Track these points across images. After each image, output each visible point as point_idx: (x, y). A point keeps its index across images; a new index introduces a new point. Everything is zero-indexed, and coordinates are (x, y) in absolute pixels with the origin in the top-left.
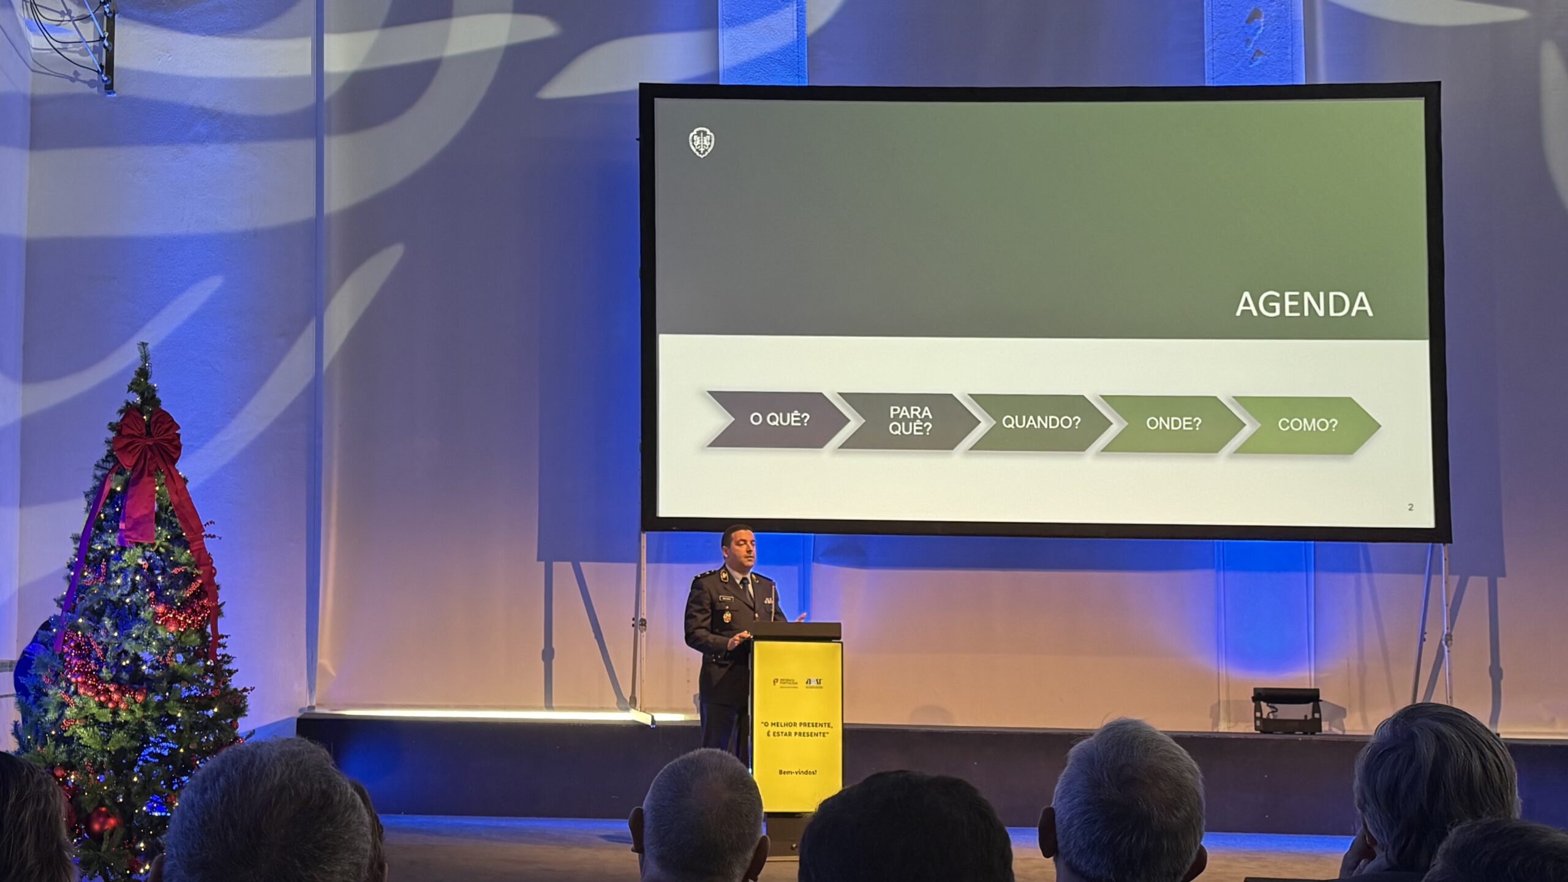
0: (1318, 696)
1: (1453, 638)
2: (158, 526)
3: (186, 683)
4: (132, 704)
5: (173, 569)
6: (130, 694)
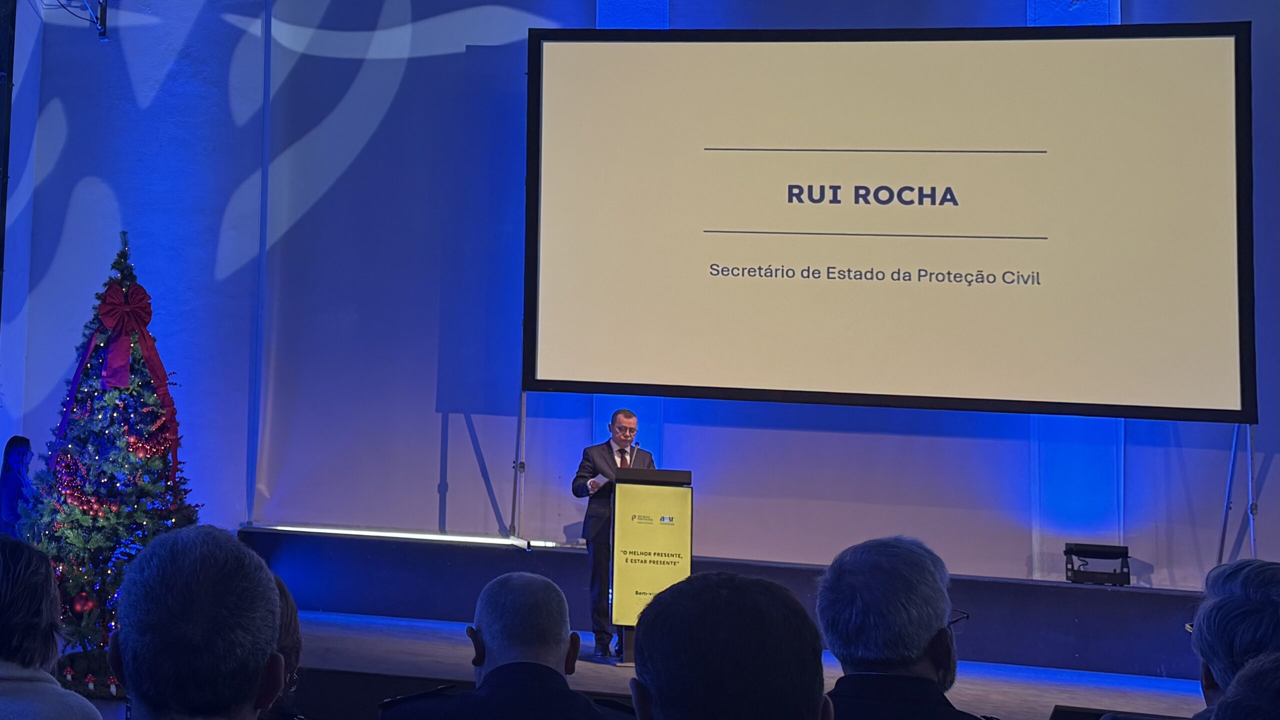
0: (1127, 553)
2: (132, 375)
3: (150, 498)
4: (108, 513)
5: (143, 408)
6: (107, 505)
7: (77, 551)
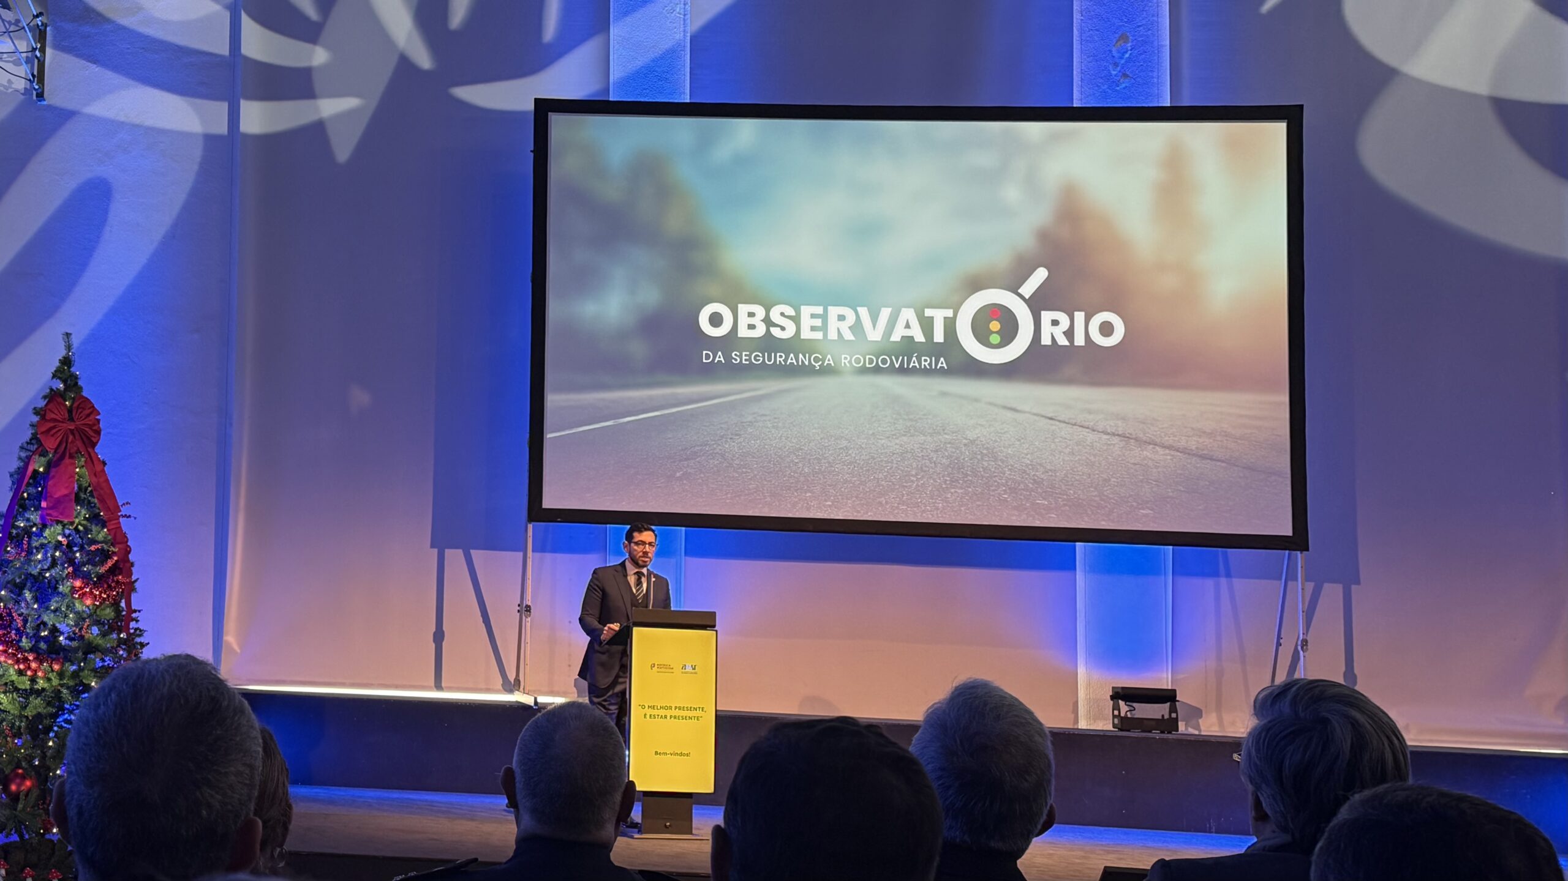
0: (1175, 697)
1: (1309, 644)
2: (77, 506)
3: (100, 654)
4: (49, 672)
5: (91, 546)
6: (48, 663)
7: (12, 719)
